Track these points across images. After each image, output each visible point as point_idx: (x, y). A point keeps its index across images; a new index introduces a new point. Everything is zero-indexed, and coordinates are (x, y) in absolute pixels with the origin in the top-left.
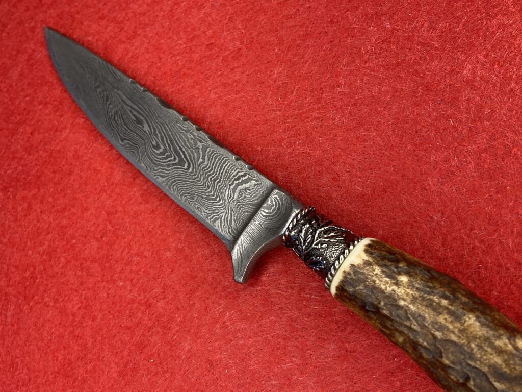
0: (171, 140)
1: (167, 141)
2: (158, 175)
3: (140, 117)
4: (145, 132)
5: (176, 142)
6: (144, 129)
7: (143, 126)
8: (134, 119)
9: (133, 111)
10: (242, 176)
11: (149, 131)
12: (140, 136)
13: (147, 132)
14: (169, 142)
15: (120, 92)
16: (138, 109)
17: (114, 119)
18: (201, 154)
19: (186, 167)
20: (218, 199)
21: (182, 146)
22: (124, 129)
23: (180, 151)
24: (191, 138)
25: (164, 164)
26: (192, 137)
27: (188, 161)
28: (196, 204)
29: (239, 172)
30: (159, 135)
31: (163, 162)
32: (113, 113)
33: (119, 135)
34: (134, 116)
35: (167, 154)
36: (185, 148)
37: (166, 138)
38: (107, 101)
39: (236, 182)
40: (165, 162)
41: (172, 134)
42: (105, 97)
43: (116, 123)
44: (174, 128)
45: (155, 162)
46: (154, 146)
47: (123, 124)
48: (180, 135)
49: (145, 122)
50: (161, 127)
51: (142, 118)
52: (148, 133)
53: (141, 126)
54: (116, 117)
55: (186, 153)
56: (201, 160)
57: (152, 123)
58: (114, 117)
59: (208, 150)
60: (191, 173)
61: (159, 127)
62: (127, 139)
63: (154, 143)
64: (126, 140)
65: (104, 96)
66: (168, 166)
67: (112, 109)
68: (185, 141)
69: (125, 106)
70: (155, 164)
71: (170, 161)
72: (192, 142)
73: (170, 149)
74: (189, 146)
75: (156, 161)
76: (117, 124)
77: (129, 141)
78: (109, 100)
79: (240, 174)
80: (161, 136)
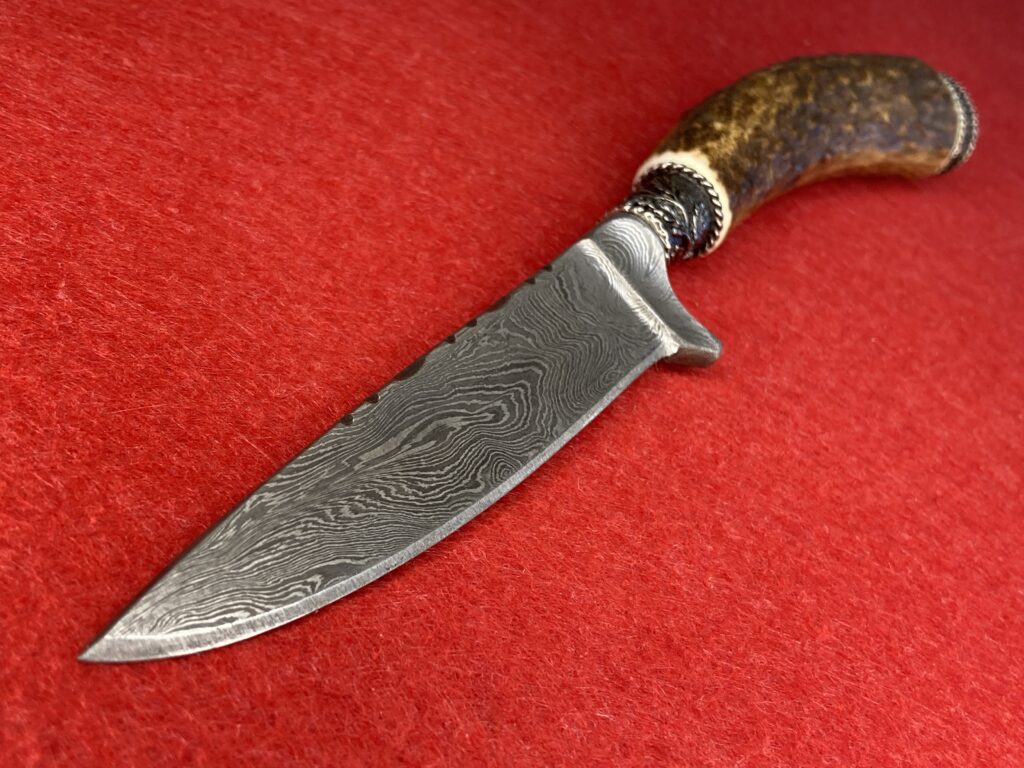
0: (487, 381)
1: (488, 390)
2: (552, 430)
3: (430, 428)
4: (464, 428)
5: (492, 372)
6: (459, 429)
7: (453, 429)
8: (433, 443)
9: (414, 441)
10: (561, 284)
11: (464, 420)
12: (472, 442)
13: (464, 423)
14: (490, 386)
15: (364, 458)
16: (412, 428)
17: (424, 490)
18: (519, 335)
19: (540, 372)
20: (595, 338)
21: (500, 363)
22: (451, 474)
23: (509, 372)
24: (489, 341)
25: (531, 410)
26: (486, 338)
27: (529, 364)
28: (604, 379)
29: (554, 287)
30: (475, 401)
31: (528, 413)
32: (410, 491)
33: (463, 488)
34: (425, 440)
35: (512, 398)
36: (506, 360)
37: (481, 389)
38: (378, 497)
39: (570, 298)
40: (528, 408)
41: (476, 374)
42: (369, 501)
43: (434, 488)
44: (465, 366)
45: (526, 427)
46: (496, 420)
47: (439, 472)
48: (481, 360)
49: (442, 421)
50: (460, 391)
51: (433, 425)
52: (468, 423)
53: (451, 433)
54: (420, 484)
55: (514, 362)
56: (530, 340)
57: (448, 408)
58: (420, 489)
59: (513, 320)
60: (550, 366)
61: (458, 395)
62: (473, 472)
63: (491, 416)
64: (475, 476)
65: (364, 503)
66: (535, 403)
67: (400, 490)
68: (492, 355)
69: (400, 456)
70: (529, 429)
71: (527, 398)
72: (496, 342)
73: (504, 389)
74: (503, 351)
75: (524, 424)
76: (437, 487)
77: (478, 469)
78: (377, 490)
79: (557, 287)
80: (477, 397)
